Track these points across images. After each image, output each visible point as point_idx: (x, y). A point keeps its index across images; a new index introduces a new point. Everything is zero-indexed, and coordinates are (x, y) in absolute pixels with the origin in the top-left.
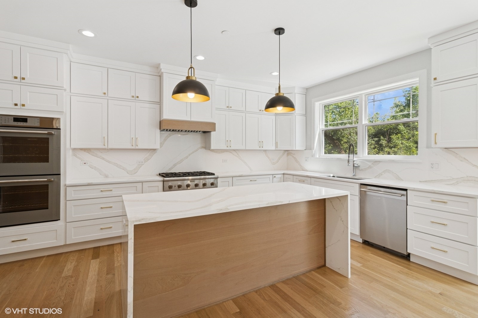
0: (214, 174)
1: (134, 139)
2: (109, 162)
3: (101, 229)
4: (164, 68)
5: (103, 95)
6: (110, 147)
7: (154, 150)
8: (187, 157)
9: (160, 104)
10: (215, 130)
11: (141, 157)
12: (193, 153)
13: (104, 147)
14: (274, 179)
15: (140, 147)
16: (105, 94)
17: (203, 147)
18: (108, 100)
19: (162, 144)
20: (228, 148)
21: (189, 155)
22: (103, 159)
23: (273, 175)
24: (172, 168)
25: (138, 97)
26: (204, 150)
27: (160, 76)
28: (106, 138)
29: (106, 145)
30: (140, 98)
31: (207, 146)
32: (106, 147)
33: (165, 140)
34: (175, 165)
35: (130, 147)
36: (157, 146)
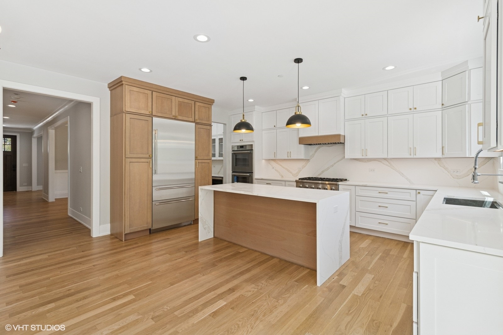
1: (289, 152)
8: (332, 166)
12: (338, 161)
14: (418, 196)
15: (292, 157)
18: (277, 129)
20: (364, 157)
21: (335, 164)
23: (416, 190)
24: (319, 175)
28: (276, 153)
29: (276, 157)
33: (316, 152)
34: (323, 172)
36: (303, 156)
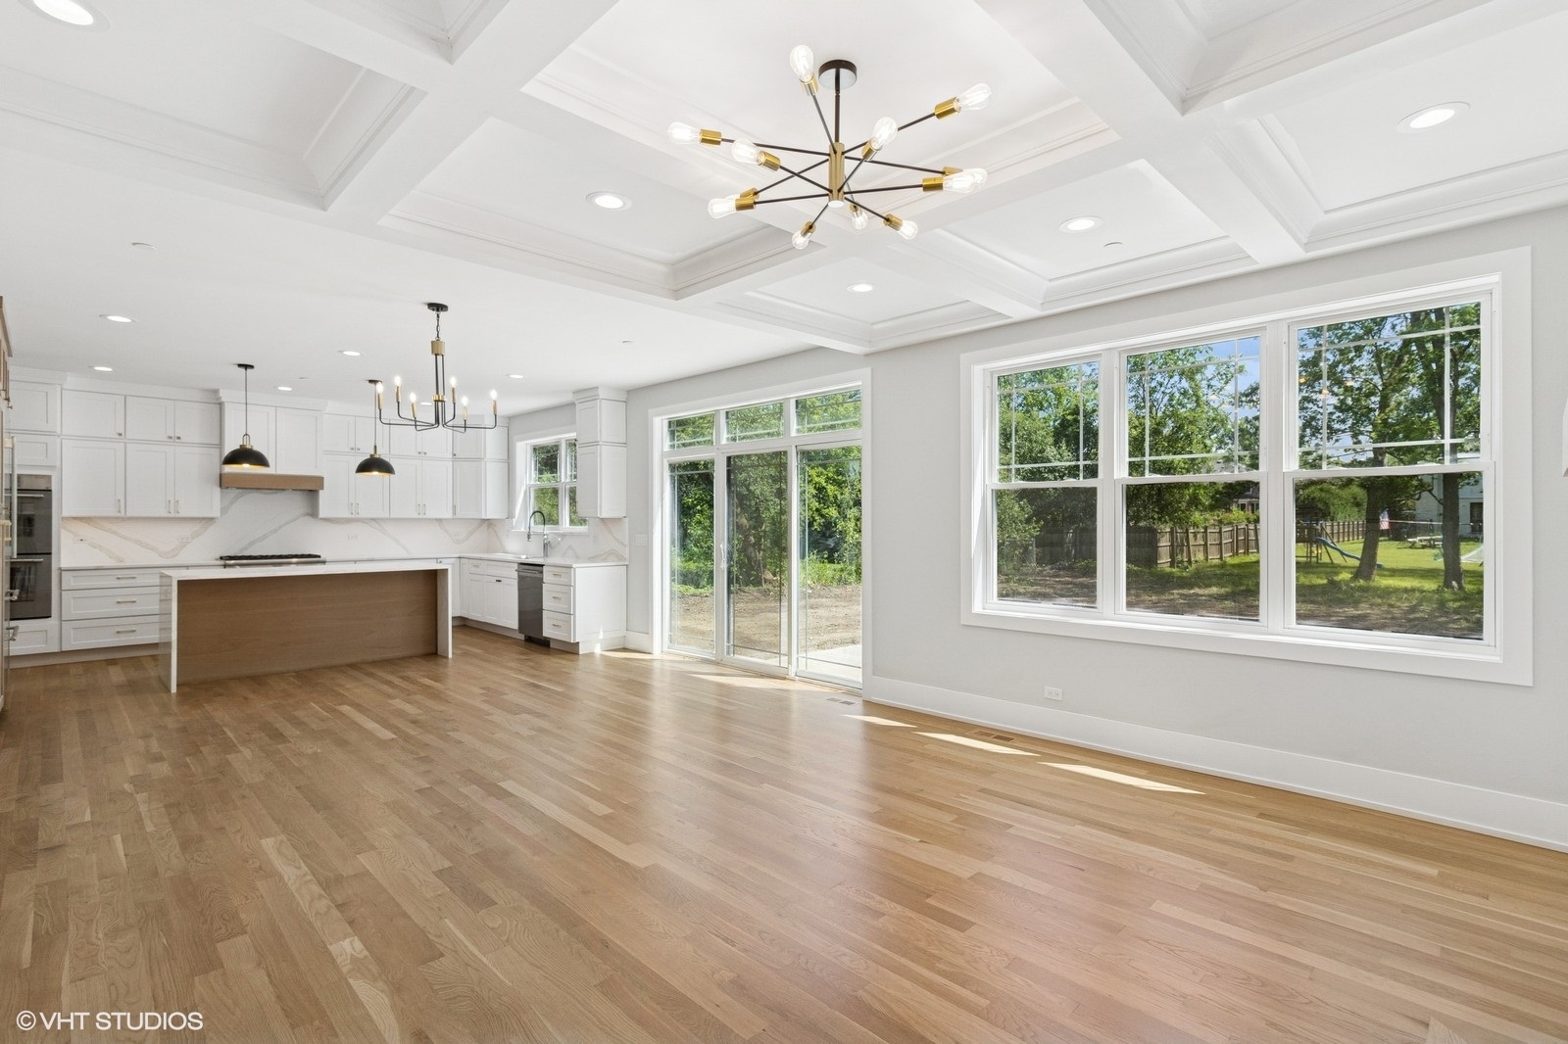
0: (319, 557)
1: (172, 502)
2: (126, 538)
3: (118, 632)
4: (224, 395)
5: (118, 436)
6: (129, 514)
7: (211, 520)
8: (276, 531)
9: (221, 448)
10: (322, 489)
11: (186, 530)
12: (287, 523)
13: (119, 515)
15: (183, 514)
16: (120, 434)
17: (308, 514)
18: (126, 443)
19: (224, 510)
20: (353, 516)
21: (280, 527)
22: (115, 533)
24: (246, 548)
25: (179, 438)
26: (310, 518)
27: (221, 405)
28: (122, 501)
29: (123, 511)
30: (183, 440)
31: (313, 513)
32: (122, 514)
33: (232, 503)
34: (252, 544)
35: (163, 514)
36: (216, 513)
